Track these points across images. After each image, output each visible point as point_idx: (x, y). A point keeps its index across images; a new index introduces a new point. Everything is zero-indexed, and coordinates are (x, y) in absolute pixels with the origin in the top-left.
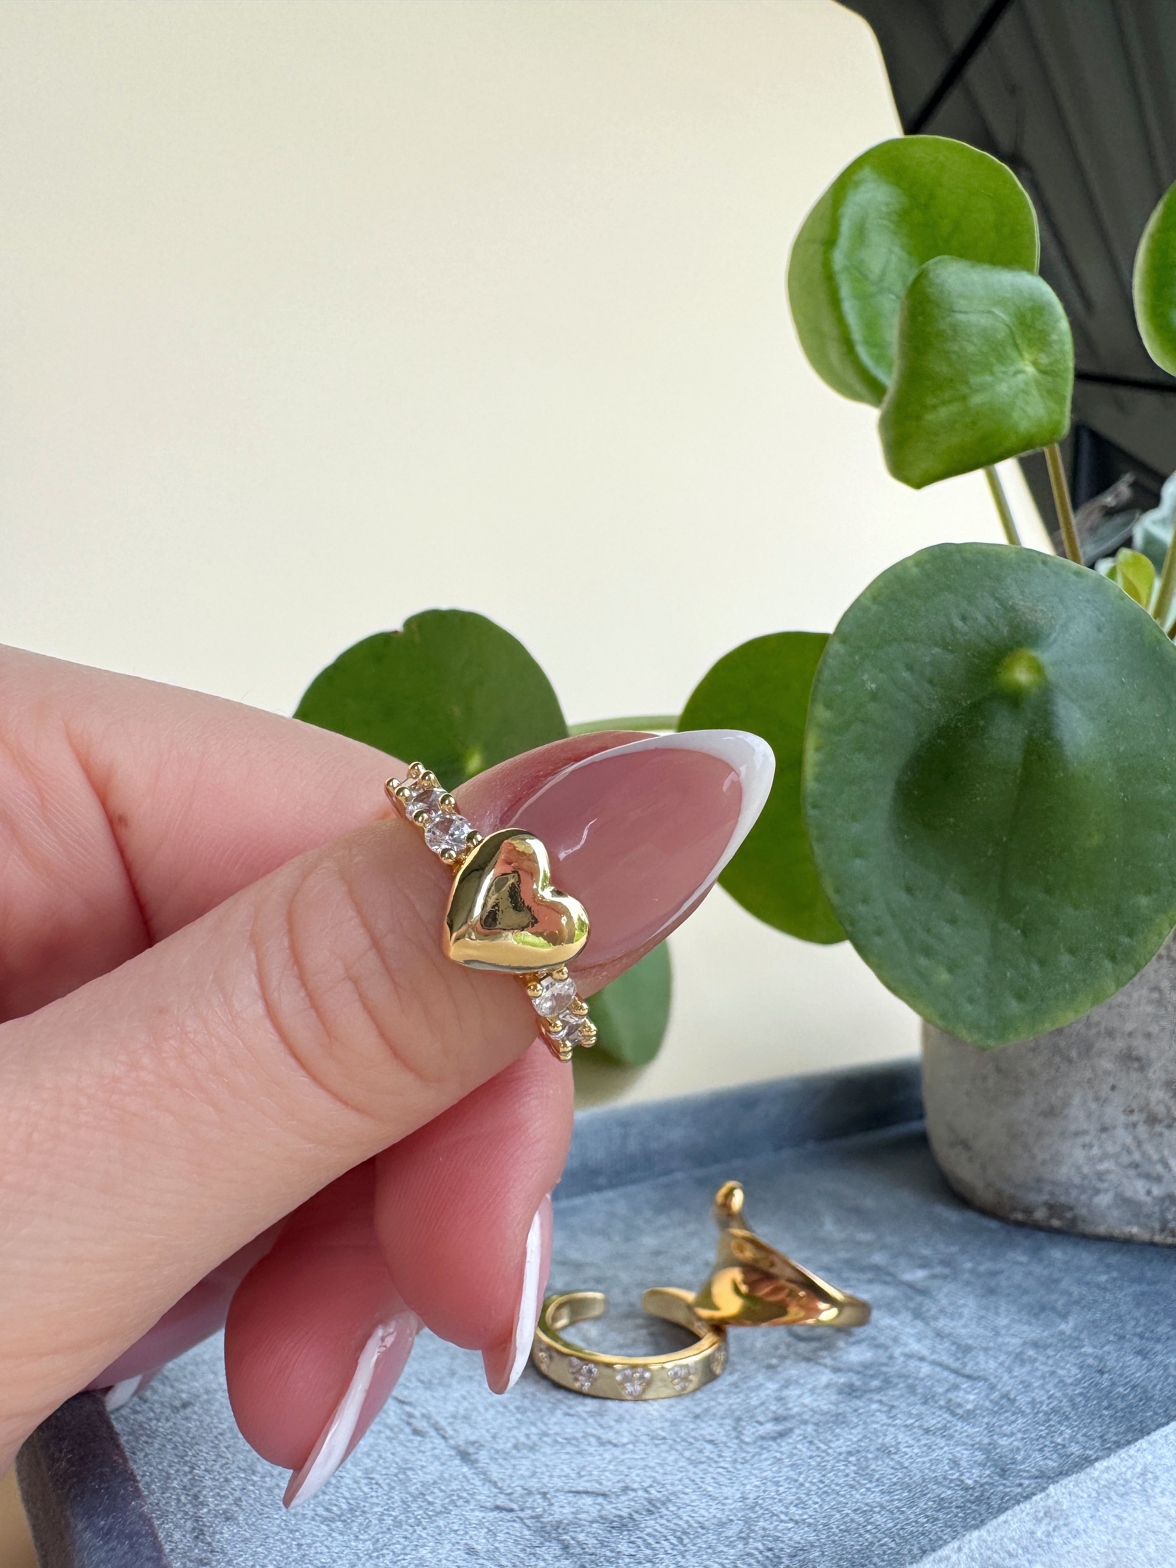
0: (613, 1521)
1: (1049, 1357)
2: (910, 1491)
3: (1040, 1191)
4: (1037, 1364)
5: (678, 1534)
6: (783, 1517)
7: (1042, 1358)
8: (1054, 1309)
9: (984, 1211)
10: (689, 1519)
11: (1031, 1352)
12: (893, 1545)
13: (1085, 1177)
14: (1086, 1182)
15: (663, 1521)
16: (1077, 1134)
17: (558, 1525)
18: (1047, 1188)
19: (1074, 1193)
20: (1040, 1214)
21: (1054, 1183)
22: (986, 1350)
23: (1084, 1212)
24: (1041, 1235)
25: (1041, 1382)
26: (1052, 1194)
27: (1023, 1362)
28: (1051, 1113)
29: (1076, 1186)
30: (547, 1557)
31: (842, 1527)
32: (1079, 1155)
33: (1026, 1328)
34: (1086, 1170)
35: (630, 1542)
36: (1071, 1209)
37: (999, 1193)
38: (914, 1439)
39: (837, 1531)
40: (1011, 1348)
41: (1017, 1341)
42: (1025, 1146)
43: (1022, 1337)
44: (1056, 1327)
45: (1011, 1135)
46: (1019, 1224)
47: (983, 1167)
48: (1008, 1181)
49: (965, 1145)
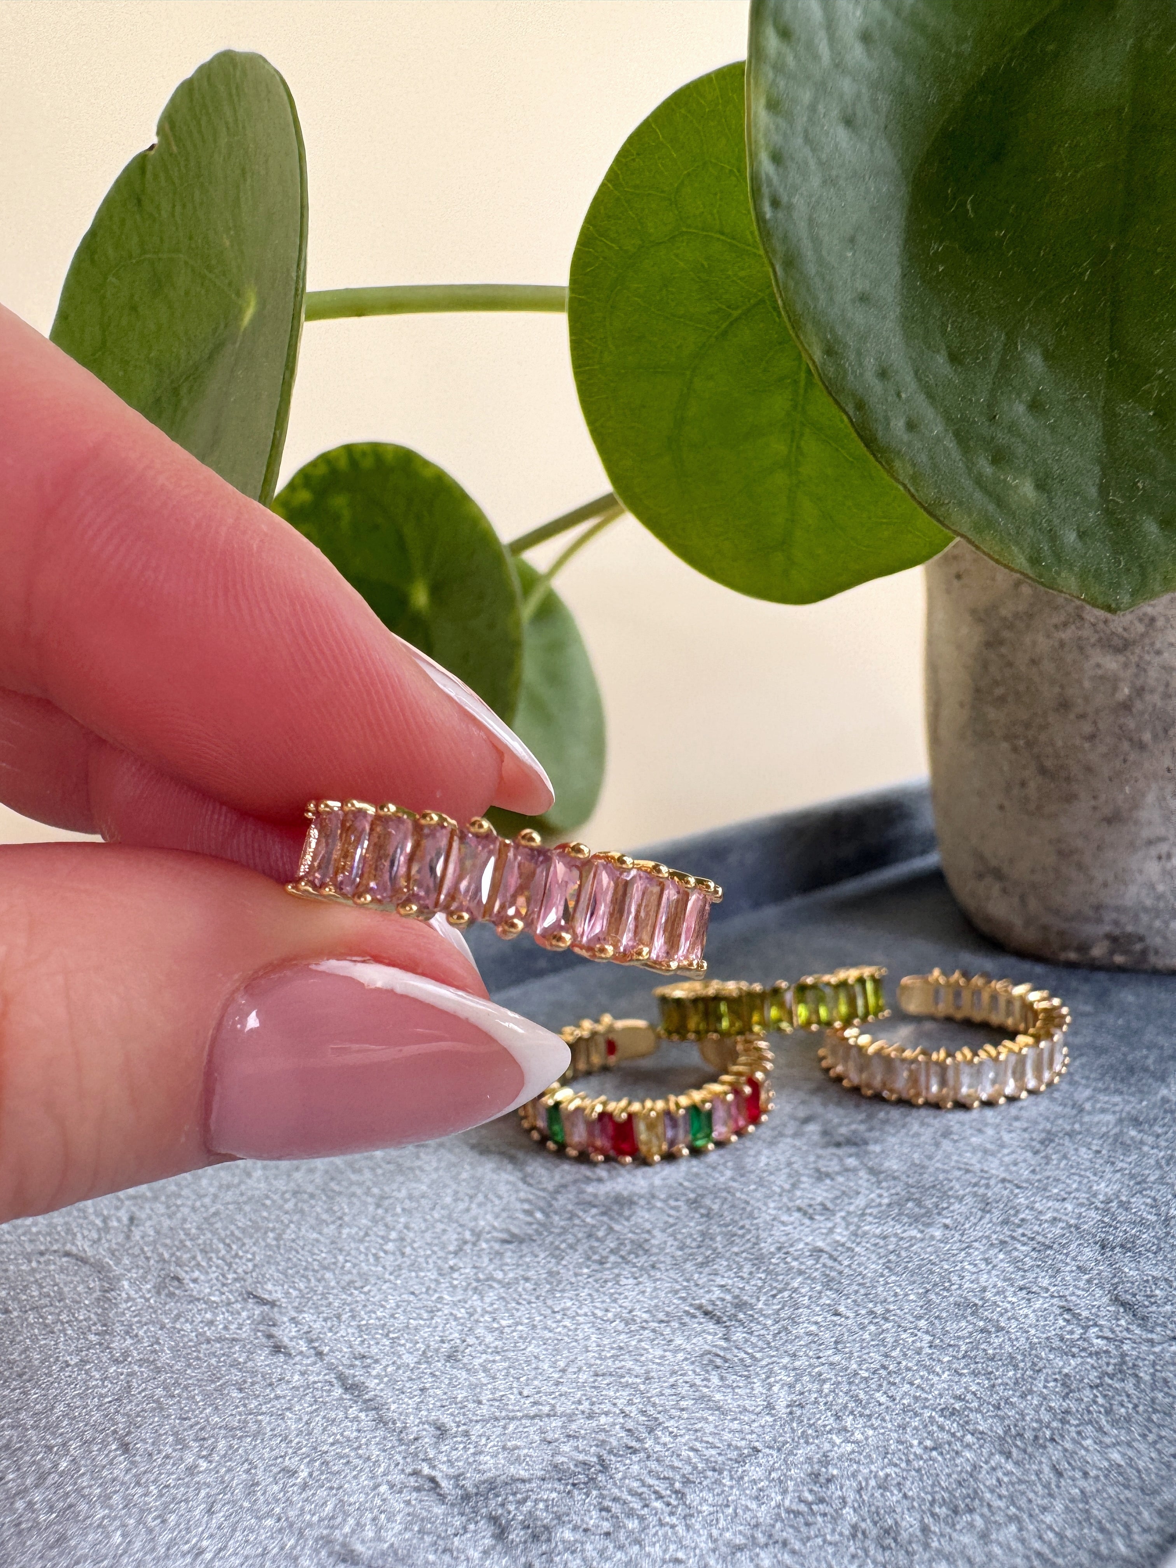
0: (574, 1474)
1: (1158, 1136)
2: (1016, 1367)
3: (1099, 921)
4: (1146, 1149)
5: (677, 1485)
7: (1150, 1140)
8: (1145, 1069)
9: (1024, 955)
10: (691, 1454)
11: (1133, 1133)
12: (1010, 1466)
13: (1160, 897)
14: (1162, 905)
15: (653, 1465)
16: (1150, 843)
17: (492, 1486)
18: (1109, 916)
19: (1145, 918)
20: (1098, 951)
21: (1117, 909)
22: (1071, 1134)
23: (1158, 941)
24: (1102, 976)
25: (1158, 1173)
26: (1116, 923)
27: (1127, 1149)
28: (1114, 819)
29: (1146, 910)
30: (471, 1552)
31: (928, 1443)
32: (1153, 869)
33: (1117, 1099)
34: (1161, 888)
35: (601, 1510)
36: (1141, 939)
37: (1045, 928)
38: (1005, 1280)
39: (919, 1451)
40: (1104, 1129)
41: (1110, 1118)
42: (1080, 866)
43: (1114, 1113)
44: (1156, 1094)
45: (1060, 853)
46: (1071, 966)
47: (1023, 899)
48: (1057, 912)
49: (998, 874)
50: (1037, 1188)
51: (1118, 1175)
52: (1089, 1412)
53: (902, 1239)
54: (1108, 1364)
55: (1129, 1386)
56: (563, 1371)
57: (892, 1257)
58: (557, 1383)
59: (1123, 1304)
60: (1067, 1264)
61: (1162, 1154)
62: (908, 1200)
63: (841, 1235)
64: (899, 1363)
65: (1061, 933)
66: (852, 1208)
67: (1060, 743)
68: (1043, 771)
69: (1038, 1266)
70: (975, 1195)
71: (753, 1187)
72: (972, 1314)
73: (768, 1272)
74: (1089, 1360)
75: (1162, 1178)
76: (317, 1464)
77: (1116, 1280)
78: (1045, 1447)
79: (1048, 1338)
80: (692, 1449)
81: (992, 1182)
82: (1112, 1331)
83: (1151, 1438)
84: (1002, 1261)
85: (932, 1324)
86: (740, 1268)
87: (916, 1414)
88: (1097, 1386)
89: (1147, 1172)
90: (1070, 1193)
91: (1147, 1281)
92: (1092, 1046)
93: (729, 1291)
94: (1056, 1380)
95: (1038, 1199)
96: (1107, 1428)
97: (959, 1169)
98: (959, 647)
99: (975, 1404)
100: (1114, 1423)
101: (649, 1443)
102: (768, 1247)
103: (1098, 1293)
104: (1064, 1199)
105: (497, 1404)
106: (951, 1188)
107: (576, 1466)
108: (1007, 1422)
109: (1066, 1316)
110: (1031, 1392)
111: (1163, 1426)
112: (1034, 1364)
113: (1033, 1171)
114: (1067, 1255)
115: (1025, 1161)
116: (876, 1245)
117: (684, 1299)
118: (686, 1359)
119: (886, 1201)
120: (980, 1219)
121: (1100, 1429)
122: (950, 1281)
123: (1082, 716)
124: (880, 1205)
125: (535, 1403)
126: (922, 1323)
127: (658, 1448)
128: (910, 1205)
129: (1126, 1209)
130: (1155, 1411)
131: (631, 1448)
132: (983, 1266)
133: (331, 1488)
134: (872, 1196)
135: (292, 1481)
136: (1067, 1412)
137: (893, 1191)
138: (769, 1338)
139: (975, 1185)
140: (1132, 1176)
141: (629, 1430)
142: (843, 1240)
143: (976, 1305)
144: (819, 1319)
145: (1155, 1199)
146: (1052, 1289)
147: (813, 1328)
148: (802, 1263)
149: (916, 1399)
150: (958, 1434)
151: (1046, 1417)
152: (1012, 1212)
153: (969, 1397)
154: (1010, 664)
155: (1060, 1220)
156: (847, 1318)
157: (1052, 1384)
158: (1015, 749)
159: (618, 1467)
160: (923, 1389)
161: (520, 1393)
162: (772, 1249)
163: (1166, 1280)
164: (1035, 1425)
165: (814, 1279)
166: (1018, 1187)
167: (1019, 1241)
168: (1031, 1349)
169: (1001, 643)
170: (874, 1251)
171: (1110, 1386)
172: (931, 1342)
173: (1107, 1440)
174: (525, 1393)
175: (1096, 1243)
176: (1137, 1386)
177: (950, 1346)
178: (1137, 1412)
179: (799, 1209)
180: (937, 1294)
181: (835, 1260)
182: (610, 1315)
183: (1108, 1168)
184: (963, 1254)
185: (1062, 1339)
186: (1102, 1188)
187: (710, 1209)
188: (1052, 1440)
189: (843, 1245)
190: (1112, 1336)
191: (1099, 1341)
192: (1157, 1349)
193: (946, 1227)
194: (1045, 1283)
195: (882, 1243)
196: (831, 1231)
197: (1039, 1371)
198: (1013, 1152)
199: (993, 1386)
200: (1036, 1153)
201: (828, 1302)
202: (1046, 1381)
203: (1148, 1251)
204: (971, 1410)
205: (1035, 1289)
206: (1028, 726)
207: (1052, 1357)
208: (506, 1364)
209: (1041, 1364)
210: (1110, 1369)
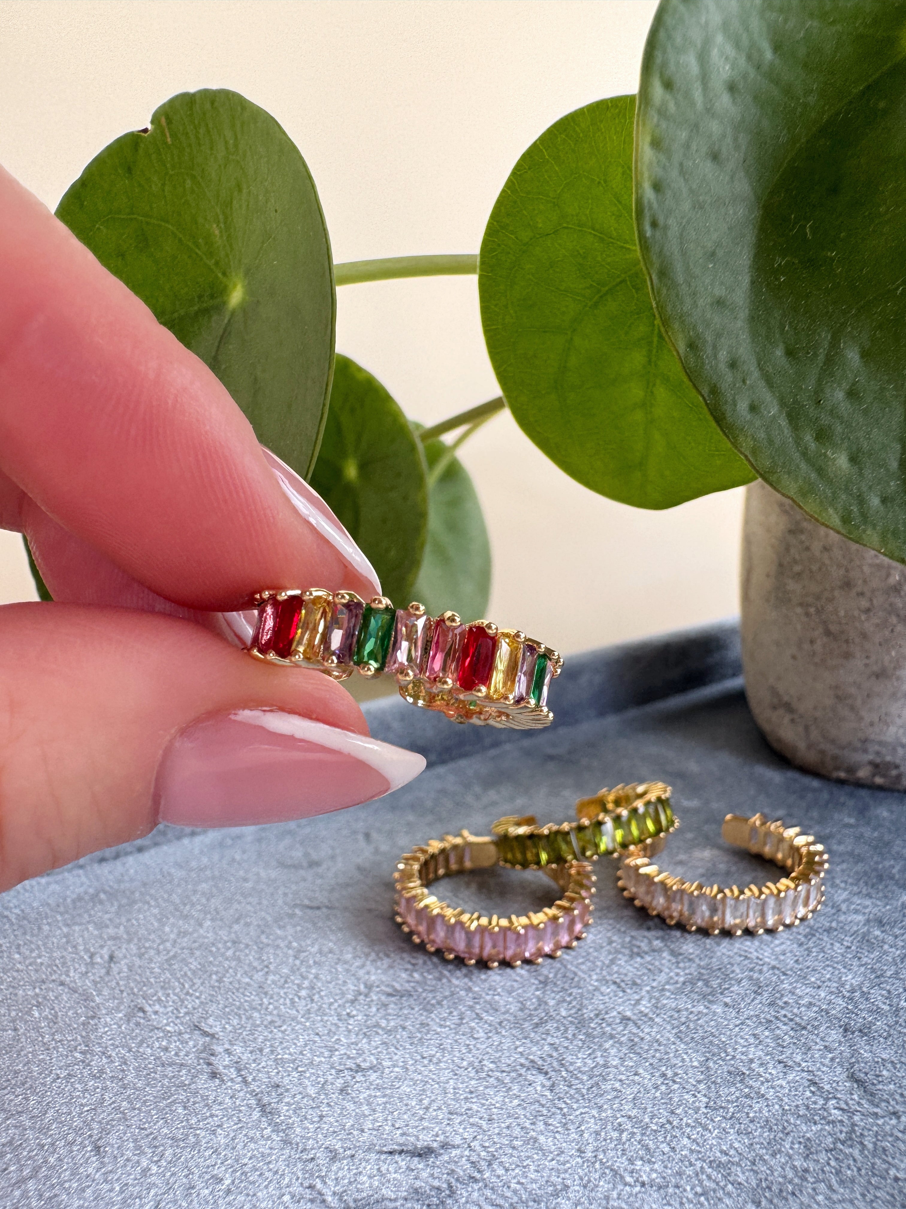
0: (429, 1197)
2: (770, 1130)
3: (865, 751)
4: (886, 947)
6: (628, 1179)
7: (890, 939)
8: (891, 878)
9: (805, 770)
10: (518, 1187)
11: (877, 933)
18: (873, 748)
19: (901, 752)
20: (863, 773)
21: (881, 743)
22: (829, 930)
24: (863, 793)
25: (893, 969)
26: (878, 753)
27: (871, 947)
31: (699, 1190)
33: (868, 902)
36: (897, 767)
37: (822, 752)
39: (691, 1196)
40: (855, 928)
41: (860, 918)
42: (852, 708)
43: (864, 914)
44: (898, 900)
45: (838, 697)
46: (841, 782)
47: (807, 728)
48: (833, 741)
49: (788, 707)
50: (799, 976)
51: (863, 969)
52: (823, 1171)
53: (692, 1013)
54: (841, 1132)
55: (856, 1153)
56: (427, 1108)
57: (683, 1028)
58: (422, 1119)
59: (857, 1081)
60: (816, 1043)
61: (898, 952)
62: (699, 980)
63: (645, 1006)
64: (681, 1119)
65: (835, 758)
66: (655, 984)
67: (842, 613)
68: (828, 633)
69: (795, 1043)
70: (751, 978)
71: (580, 961)
72: (742, 1081)
73: (588, 1035)
74: (827, 1127)
75: (897, 973)
76: (238, 1174)
77: (853, 1060)
78: (786, 1199)
79: (797, 1106)
80: (519, 1183)
81: (765, 969)
82: (847, 1103)
83: (869, 1197)
84: (767, 1037)
85: (709, 1088)
86: (566, 1030)
87: (691, 1164)
88: (831, 1150)
89: (885, 968)
90: (824, 982)
91: (877, 1062)
92: (851, 854)
93: (556, 1049)
94: (800, 1143)
95: (799, 985)
96: (836, 1186)
97: (740, 956)
98: (768, 531)
99: (737, 1159)
100: (842, 1182)
101: (487, 1175)
102: (588, 1013)
103: (839, 1070)
104: (819, 987)
105: (375, 1133)
106: (733, 972)
107: (431, 1190)
108: (759, 1176)
109: (812, 1089)
110: (780, 1151)
111: (880, 1188)
112: (784, 1128)
113: (797, 961)
114: (817, 1035)
115: (791, 952)
116: (671, 1017)
117: (521, 1053)
118: (519, 1105)
119: (682, 979)
120: (753, 1001)
121: (830, 1187)
122: (726, 1052)
123: (861, 594)
124: (677, 983)
125: (403, 1134)
126: (702, 1087)
127: (494, 1179)
128: (700, 984)
129: (867, 999)
130: (874, 1175)
131: (473, 1177)
132: (752, 1040)
133: (248, 1195)
134: (672, 974)
135: (218, 1187)
136: (806, 1171)
137: (687, 971)
138: (584, 1091)
139: (752, 970)
140: (873, 971)
141: (472, 1163)
142: (647, 1011)
143: (744, 1074)
144: (623, 1078)
145: (889, 992)
146: (804, 1064)
147: (617, 1085)
148: (613, 1029)
149: (692, 1151)
150: (722, 1184)
151: (790, 1175)
152: (778, 995)
153: (732, 1152)
154: (808, 549)
155: (814, 1005)
156: (644, 1078)
157: (796, 1146)
158: (807, 614)
159: (462, 1193)
160: (698, 1144)
161: (393, 1125)
162: (592, 1015)
163: (892, 1062)
164: (781, 1180)
165: (621, 1043)
166: (785, 974)
167: (781, 1021)
168: (783, 1115)
169: (802, 532)
170: (669, 1022)
171: (841, 1150)
172: (707, 1103)
173: (835, 1197)
174: (397, 1126)
175: (840, 1027)
176: (861, 1152)
177: (722, 1107)
178: (860, 1175)
179: (615, 983)
180: (715, 1063)
181: (639, 1028)
182: (465, 1063)
183: (856, 962)
184: (737, 1028)
185: (808, 1108)
186: (851, 979)
187: (547, 977)
188: (793, 1194)
189: (646, 1015)
190: (846, 1108)
191: (836, 1111)
192: (880, 1122)
193: (726, 1005)
194: (798, 1058)
195: (676, 1015)
196: (638, 1002)
197: (788, 1134)
198: (782, 943)
199: (752, 1144)
200: (801, 945)
201: (631, 1064)
202: (792, 1143)
203: (880, 1036)
204: (733, 1164)
205: (790, 1063)
206: (818, 598)
207: (798, 1122)
208: (384, 1100)
209: (789, 1129)
210: (843, 1136)
